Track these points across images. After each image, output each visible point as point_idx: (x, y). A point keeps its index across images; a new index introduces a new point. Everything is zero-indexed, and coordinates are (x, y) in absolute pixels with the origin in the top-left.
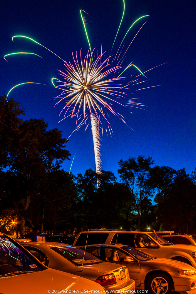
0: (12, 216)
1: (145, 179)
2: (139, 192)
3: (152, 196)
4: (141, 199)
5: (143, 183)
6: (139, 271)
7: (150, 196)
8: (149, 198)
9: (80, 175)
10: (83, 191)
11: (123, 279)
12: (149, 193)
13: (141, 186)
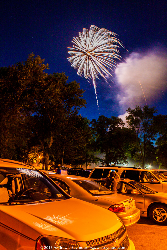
0: (38, 152)
1: (149, 125)
2: (143, 136)
3: (154, 140)
4: (144, 141)
5: (147, 128)
6: (143, 202)
7: (152, 139)
8: (151, 141)
9: (94, 120)
10: (96, 133)
11: (131, 208)
12: (152, 137)
13: (145, 131)
